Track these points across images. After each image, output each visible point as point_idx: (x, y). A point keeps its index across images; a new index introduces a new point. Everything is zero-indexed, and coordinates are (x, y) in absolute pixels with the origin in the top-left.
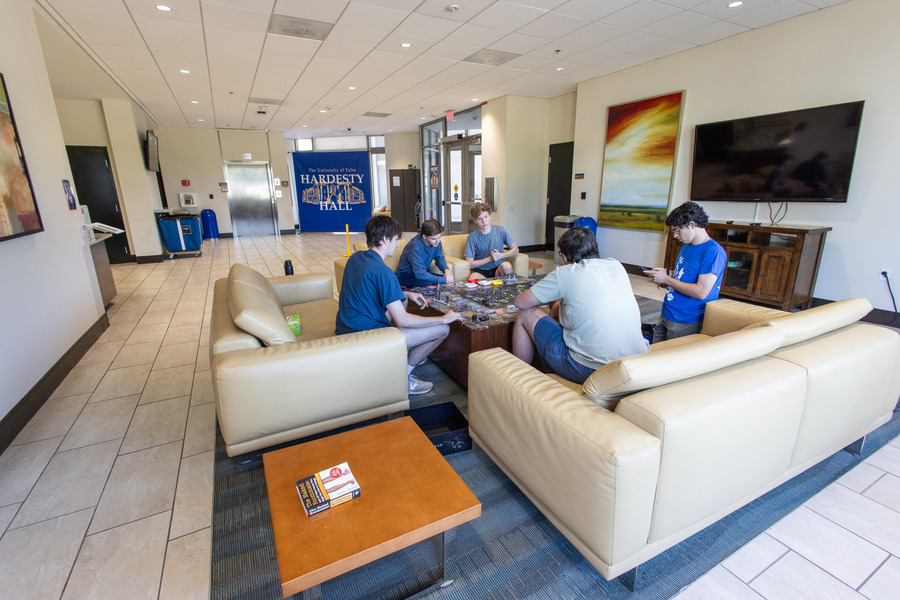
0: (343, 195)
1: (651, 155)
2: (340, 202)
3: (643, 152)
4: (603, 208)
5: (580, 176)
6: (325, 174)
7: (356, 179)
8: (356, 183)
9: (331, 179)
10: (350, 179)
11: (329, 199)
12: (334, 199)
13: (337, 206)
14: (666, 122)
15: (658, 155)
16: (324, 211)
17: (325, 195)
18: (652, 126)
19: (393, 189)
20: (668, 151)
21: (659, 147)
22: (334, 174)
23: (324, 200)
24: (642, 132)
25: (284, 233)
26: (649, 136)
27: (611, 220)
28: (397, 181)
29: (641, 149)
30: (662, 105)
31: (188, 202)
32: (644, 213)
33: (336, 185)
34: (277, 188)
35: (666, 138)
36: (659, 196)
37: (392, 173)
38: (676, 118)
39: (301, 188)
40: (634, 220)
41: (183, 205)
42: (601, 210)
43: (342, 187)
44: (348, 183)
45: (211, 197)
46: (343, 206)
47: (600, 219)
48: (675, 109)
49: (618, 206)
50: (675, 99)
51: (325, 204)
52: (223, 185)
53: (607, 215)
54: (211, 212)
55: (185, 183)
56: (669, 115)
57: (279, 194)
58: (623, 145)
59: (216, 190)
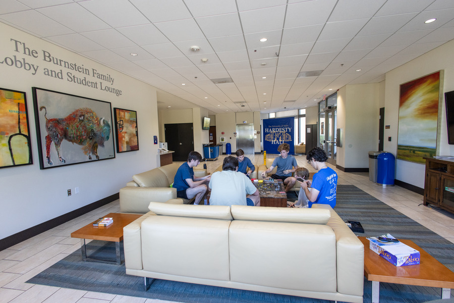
0: (282, 137)
1: (424, 113)
2: (280, 140)
3: (420, 111)
4: (400, 147)
5: (388, 127)
6: (275, 128)
7: (288, 130)
8: (288, 132)
9: (277, 130)
10: (285, 130)
11: (276, 139)
12: (278, 139)
13: (279, 142)
14: (431, 91)
15: (428, 113)
16: (273, 144)
17: (274, 137)
18: (424, 94)
19: (307, 134)
20: (433, 110)
21: (429, 108)
22: (279, 128)
23: (274, 140)
24: (419, 98)
25: (256, 153)
26: (422, 101)
27: (404, 156)
28: (309, 130)
29: (419, 109)
30: (429, 81)
31: (222, 140)
32: (423, 151)
33: (279, 132)
34: (255, 134)
35: (432, 101)
36: (431, 140)
37: (307, 126)
38: (437, 89)
39: (265, 134)
40: (416, 156)
41: (221, 141)
42: (398, 149)
43: (281, 133)
44: (284, 132)
45: (231, 138)
46: (282, 142)
47: (398, 154)
48: (436, 83)
49: (407, 146)
50: (436, 76)
51: (274, 141)
52: (235, 133)
53: (402, 152)
54: (230, 144)
55: (223, 133)
56: (433, 87)
57: (255, 137)
58: (408, 107)
59: (232, 136)
